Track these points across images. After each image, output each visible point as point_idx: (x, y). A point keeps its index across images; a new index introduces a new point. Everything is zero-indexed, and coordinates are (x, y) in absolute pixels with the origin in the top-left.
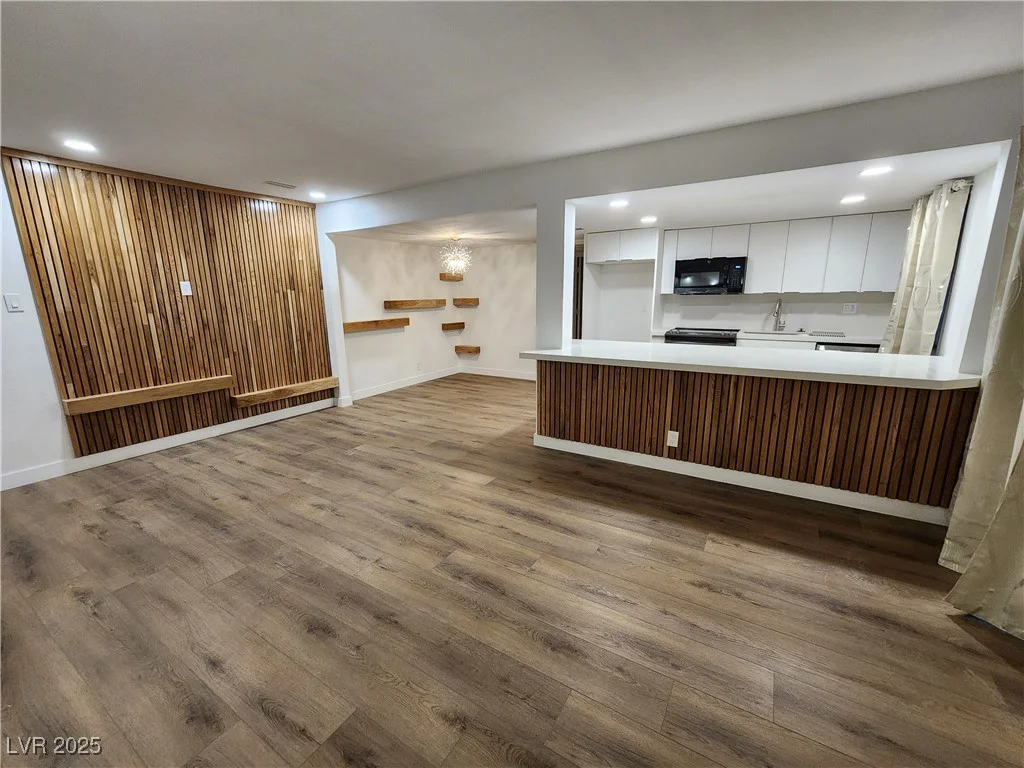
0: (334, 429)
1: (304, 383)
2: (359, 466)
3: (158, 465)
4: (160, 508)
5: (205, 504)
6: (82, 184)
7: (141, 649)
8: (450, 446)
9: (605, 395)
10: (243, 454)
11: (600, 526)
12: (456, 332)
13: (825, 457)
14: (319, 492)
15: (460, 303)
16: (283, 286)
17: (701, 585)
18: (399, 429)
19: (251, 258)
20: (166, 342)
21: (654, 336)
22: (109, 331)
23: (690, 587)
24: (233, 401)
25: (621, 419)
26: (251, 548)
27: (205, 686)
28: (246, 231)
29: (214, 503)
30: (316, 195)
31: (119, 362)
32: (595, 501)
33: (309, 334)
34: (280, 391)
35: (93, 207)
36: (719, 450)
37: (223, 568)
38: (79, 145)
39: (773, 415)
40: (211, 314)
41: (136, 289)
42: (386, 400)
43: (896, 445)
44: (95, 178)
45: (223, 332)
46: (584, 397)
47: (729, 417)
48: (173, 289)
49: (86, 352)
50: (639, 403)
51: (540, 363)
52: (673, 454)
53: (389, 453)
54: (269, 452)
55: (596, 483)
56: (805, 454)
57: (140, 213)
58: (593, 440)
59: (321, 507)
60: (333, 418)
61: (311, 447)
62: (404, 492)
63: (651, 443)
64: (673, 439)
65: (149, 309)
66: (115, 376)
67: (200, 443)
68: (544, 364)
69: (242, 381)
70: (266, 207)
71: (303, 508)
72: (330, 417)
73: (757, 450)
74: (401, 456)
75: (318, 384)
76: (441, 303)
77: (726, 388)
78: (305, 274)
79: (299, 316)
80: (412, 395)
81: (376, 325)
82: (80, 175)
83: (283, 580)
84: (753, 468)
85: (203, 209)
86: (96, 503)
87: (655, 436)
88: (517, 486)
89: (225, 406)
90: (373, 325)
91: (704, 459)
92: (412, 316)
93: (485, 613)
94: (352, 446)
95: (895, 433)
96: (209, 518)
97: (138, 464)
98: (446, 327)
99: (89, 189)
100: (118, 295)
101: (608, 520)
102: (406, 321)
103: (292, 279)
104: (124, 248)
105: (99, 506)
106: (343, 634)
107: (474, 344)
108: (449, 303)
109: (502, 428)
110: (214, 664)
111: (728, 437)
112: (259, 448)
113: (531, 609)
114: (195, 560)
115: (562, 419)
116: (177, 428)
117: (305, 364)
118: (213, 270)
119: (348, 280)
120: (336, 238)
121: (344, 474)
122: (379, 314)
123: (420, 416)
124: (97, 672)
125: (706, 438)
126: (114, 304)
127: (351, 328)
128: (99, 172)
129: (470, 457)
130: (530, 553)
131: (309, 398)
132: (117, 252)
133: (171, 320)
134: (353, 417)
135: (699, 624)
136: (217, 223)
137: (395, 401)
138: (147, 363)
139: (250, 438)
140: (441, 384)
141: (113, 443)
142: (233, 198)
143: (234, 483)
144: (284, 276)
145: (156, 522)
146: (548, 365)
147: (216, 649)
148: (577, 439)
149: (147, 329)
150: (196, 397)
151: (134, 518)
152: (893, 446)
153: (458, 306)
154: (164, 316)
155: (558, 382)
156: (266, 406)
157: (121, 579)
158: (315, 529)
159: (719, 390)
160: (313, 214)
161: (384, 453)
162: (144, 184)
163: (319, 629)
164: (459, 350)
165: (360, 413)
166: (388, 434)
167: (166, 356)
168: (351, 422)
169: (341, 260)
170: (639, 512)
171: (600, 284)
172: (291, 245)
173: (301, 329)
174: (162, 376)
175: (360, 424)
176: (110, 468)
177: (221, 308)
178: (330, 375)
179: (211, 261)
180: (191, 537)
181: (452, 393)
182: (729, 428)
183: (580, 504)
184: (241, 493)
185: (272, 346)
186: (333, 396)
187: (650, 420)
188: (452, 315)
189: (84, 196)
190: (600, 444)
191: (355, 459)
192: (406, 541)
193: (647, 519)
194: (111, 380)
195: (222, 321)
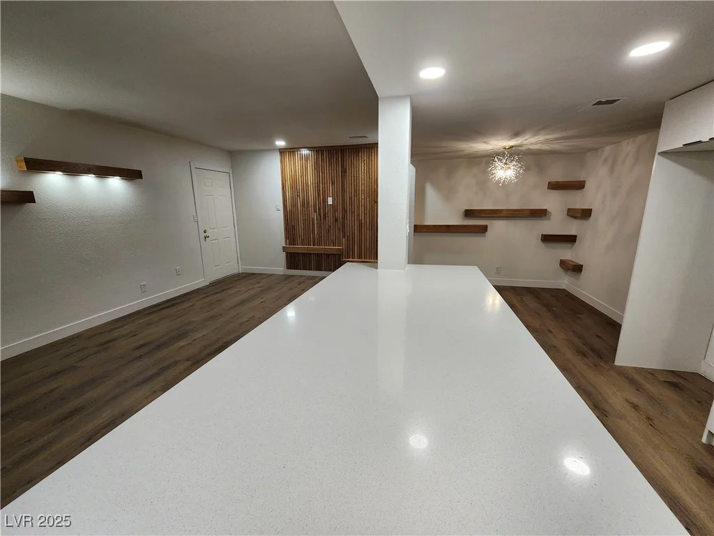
12: (562, 245)
20: (319, 227)
22: (301, 221)
24: (343, 261)
31: (302, 233)
38: (281, 143)
40: (340, 214)
41: (311, 202)
45: (344, 226)
48: (325, 201)
49: (293, 226)
57: (317, 167)
65: (315, 211)
66: (301, 239)
69: (349, 252)
76: (540, 214)
81: (447, 229)
85: (343, 159)
98: (547, 239)
100: (305, 204)
102: (485, 228)
104: (309, 184)
107: (579, 262)
108: (559, 214)
118: (343, 190)
119: (431, 192)
122: (457, 220)
126: (304, 208)
127: (423, 229)
132: (307, 185)
133: (322, 216)
138: (312, 236)
141: (296, 268)
142: (358, 149)
149: (313, 219)
150: (328, 255)
154: (320, 215)
162: (319, 151)
167: (319, 233)
174: (316, 242)
177: (344, 211)
179: (343, 186)
194: (299, 240)
195: (344, 218)
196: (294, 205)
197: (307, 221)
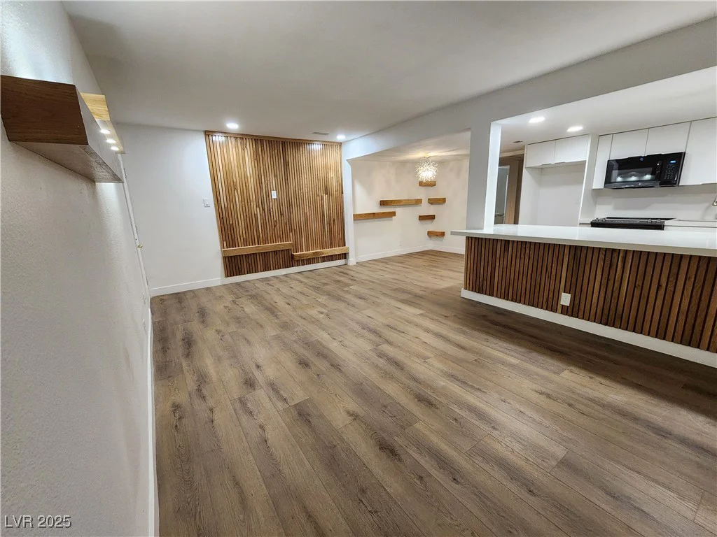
0: (341, 276)
1: (330, 249)
2: (348, 296)
3: (256, 284)
4: (253, 303)
5: (270, 304)
6: (233, 143)
7: (234, 356)
8: (404, 291)
9: (513, 263)
10: (293, 284)
11: (483, 347)
12: (428, 222)
14: (324, 306)
15: (432, 202)
16: (322, 193)
17: (542, 393)
18: (378, 279)
19: (305, 178)
20: (264, 224)
21: (580, 224)
22: (241, 217)
23: (534, 393)
24: (293, 255)
25: (524, 282)
26: (285, 326)
27: (253, 374)
28: (304, 161)
29: (274, 304)
30: (340, 137)
31: (244, 232)
32: (488, 333)
33: (334, 220)
34: (316, 252)
35: (238, 155)
36: (606, 312)
37: (272, 331)
38: (233, 126)
39: (659, 286)
40: (285, 209)
41: (253, 197)
42: (376, 263)
44: (239, 139)
45: (290, 220)
46: (498, 264)
47: (617, 285)
48: (268, 195)
49: (232, 226)
50: (539, 270)
51: (468, 238)
52: (565, 311)
53: (366, 291)
54: (305, 284)
55: (495, 323)
56: (690, 321)
57: (256, 157)
58: (502, 296)
59: (322, 313)
60: (344, 271)
61: (327, 284)
62: (368, 312)
63: (547, 302)
64: (565, 299)
65: (258, 206)
66: (242, 239)
67: (276, 277)
68: (470, 240)
69: (297, 246)
70: (316, 147)
71: (313, 312)
72: (342, 270)
73: (641, 314)
74: (372, 293)
75: (337, 250)
76: (418, 202)
77: (615, 261)
78: (333, 185)
79: (329, 209)
80: (393, 261)
81: (373, 216)
82: (233, 140)
83: (295, 341)
84: (637, 329)
85: (284, 151)
86: (230, 298)
87: (551, 296)
88: (437, 318)
89: (289, 259)
90: (372, 215)
91: (592, 317)
92: (398, 210)
93: (387, 375)
94: (347, 285)
96: (272, 310)
97: (247, 283)
98: (422, 218)
99: (236, 147)
100: (245, 199)
101: (493, 346)
102: (394, 214)
103: (326, 188)
104: (249, 175)
105: (230, 299)
106: (314, 368)
107: (440, 230)
108: (425, 202)
109: (444, 284)
110: (258, 367)
112: (301, 282)
113: (415, 380)
114: (261, 326)
115: (481, 279)
116: (266, 268)
117: (331, 239)
118: (287, 184)
119: (358, 188)
120: (351, 162)
121: (339, 299)
122: (376, 209)
123: (394, 274)
124: (219, 359)
125: (595, 300)
126: (243, 203)
127: (358, 218)
128: (241, 137)
129: (414, 299)
130: (428, 354)
131: (332, 258)
132: (246, 177)
133: (266, 211)
134: (354, 271)
135: (527, 413)
136: (290, 160)
137: (382, 264)
138: (255, 233)
139: (299, 277)
140: (414, 256)
141: (239, 273)
142: (298, 144)
143: (285, 296)
144: (323, 188)
145: (250, 309)
146: (473, 240)
147: (260, 362)
148: (491, 294)
149: (256, 216)
150: (276, 252)
151: (241, 306)
153: (432, 204)
154: (264, 209)
155: (479, 254)
156: (309, 261)
157: (233, 328)
158: (315, 322)
159: (608, 263)
160: (340, 148)
161: (363, 291)
162: (258, 140)
163: (304, 364)
164: (430, 234)
165: (359, 269)
166: (370, 281)
168: (351, 273)
169: (354, 177)
170: (520, 345)
171: (540, 183)
172: (327, 168)
173: (330, 217)
174: (261, 241)
175: (357, 275)
176: (238, 284)
177: (290, 205)
178: (345, 245)
179: (286, 180)
180: (263, 317)
181: (420, 262)
182: (616, 294)
183: (477, 334)
184: (288, 301)
185: (314, 227)
186: (345, 258)
187: (547, 284)
188: (426, 209)
189: (234, 150)
190: (508, 300)
191: (348, 292)
192: (359, 335)
193: (523, 350)
194: (240, 241)
195: (290, 212)
196: (231, 200)
197: (249, 217)
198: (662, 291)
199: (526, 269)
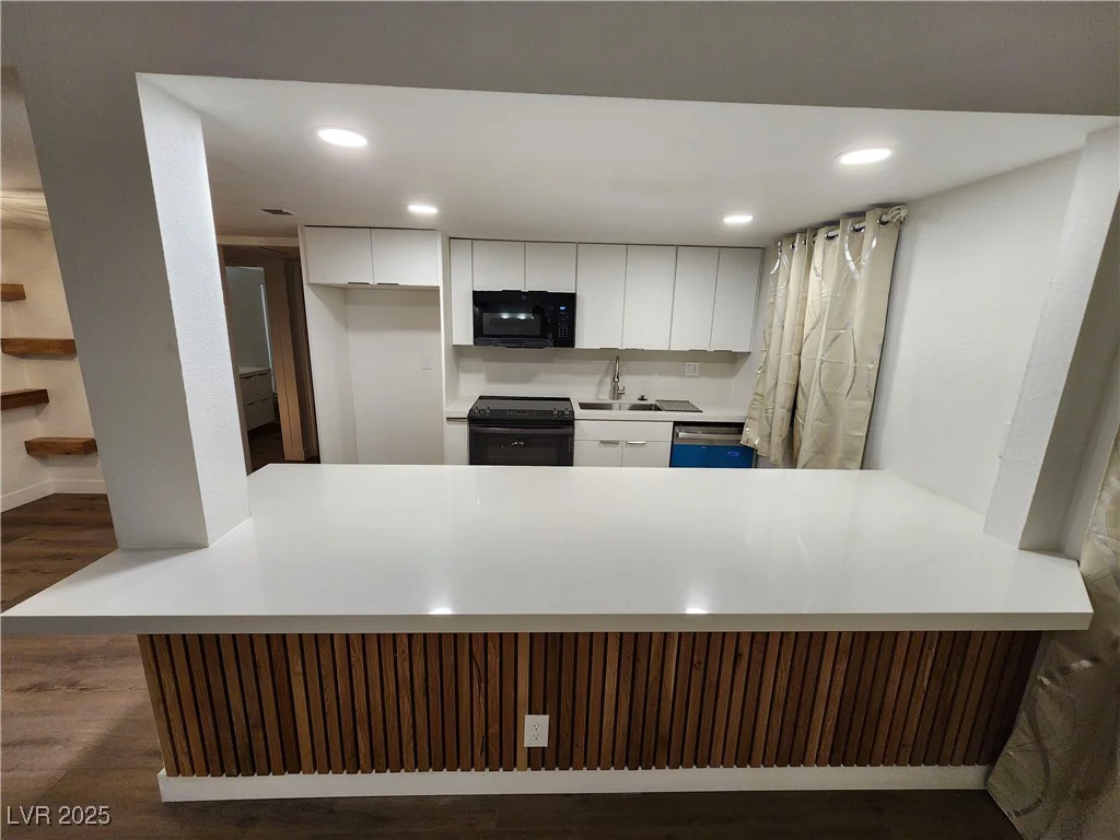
12: (22, 413)
13: (823, 718)
21: (448, 419)
25: (406, 707)
36: (636, 738)
39: (737, 656)
43: (929, 680)
46: (297, 667)
47: (654, 672)
52: (539, 760)
56: (790, 718)
58: (336, 758)
63: (486, 747)
64: (536, 730)
73: (707, 724)
84: (701, 758)
87: (494, 729)
95: (930, 661)
107: (78, 435)
111: (651, 710)
115: (240, 728)
125: (608, 718)
148: (295, 768)
152: (925, 683)
153: (19, 355)
171: (346, 322)
182: (653, 691)
187: (479, 701)
198: (743, 665)
199: (404, 666)
